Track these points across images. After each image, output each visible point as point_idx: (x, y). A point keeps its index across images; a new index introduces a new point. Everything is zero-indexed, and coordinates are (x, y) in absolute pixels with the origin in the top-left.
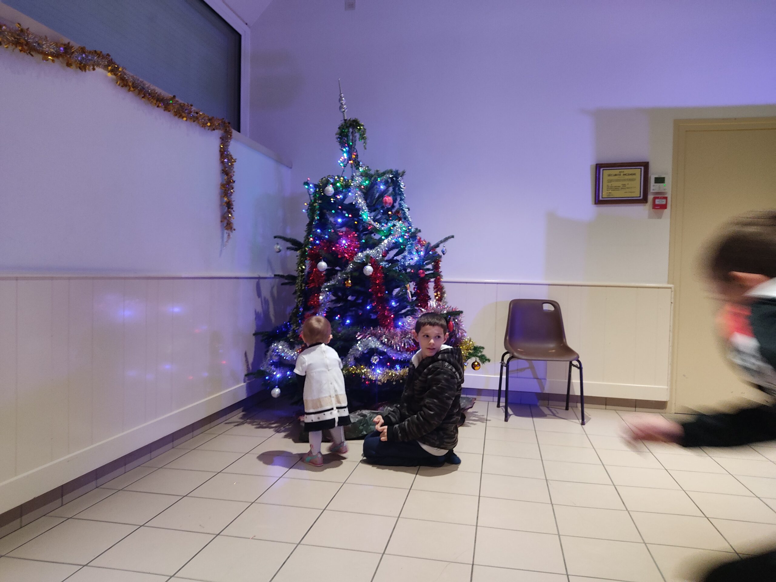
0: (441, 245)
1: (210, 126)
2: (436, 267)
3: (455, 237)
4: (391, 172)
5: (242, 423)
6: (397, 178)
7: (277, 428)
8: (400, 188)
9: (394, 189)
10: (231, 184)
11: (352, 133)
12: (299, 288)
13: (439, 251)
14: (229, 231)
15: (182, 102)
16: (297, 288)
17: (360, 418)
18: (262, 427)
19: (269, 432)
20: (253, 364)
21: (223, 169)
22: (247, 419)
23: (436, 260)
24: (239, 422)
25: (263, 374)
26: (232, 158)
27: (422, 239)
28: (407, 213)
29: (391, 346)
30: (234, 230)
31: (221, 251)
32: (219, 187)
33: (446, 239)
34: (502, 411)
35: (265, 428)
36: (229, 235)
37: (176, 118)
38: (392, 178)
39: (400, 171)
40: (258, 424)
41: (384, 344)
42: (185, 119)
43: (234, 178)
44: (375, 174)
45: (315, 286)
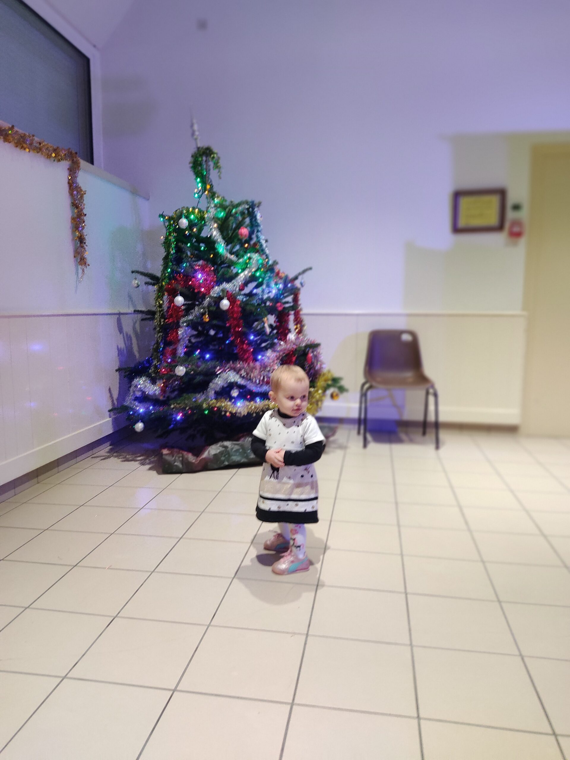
0: (300, 278)
1: (55, 157)
2: (296, 300)
3: (313, 268)
4: (247, 203)
5: (108, 457)
6: (253, 209)
7: (142, 461)
8: (256, 219)
9: (251, 220)
10: (82, 217)
11: (206, 161)
12: (158, 324)
13: (297, 283)
14: (83, 267)
15: (23, 132)
16: (156, 324)
17: (221, 449)
18: (128, 460)
19: (135, 465)
20: (118, 399)
21: (73, 201)
22: (114, 453)
23: (295, 293)
24: (106, 456)
25: (126, 409)
26: (81, 190)
27: (281, 271)
28: (264, 246)
29: (250, 380)
30: (89, 265)
31: (77, 287)
32: (70, 220)
33: (304, 272)
34: (361, 438)
35: (131, 461)
36: (83, 271)
37: (18, 149)
38: (248, 209)
39: (256, 201)
40: (123, 458)
41: (243, 377)
42: (27, 150)
43: (85, 211)
44: (229, 206)
45: (174, 321)
